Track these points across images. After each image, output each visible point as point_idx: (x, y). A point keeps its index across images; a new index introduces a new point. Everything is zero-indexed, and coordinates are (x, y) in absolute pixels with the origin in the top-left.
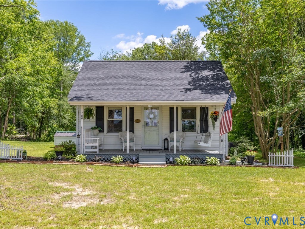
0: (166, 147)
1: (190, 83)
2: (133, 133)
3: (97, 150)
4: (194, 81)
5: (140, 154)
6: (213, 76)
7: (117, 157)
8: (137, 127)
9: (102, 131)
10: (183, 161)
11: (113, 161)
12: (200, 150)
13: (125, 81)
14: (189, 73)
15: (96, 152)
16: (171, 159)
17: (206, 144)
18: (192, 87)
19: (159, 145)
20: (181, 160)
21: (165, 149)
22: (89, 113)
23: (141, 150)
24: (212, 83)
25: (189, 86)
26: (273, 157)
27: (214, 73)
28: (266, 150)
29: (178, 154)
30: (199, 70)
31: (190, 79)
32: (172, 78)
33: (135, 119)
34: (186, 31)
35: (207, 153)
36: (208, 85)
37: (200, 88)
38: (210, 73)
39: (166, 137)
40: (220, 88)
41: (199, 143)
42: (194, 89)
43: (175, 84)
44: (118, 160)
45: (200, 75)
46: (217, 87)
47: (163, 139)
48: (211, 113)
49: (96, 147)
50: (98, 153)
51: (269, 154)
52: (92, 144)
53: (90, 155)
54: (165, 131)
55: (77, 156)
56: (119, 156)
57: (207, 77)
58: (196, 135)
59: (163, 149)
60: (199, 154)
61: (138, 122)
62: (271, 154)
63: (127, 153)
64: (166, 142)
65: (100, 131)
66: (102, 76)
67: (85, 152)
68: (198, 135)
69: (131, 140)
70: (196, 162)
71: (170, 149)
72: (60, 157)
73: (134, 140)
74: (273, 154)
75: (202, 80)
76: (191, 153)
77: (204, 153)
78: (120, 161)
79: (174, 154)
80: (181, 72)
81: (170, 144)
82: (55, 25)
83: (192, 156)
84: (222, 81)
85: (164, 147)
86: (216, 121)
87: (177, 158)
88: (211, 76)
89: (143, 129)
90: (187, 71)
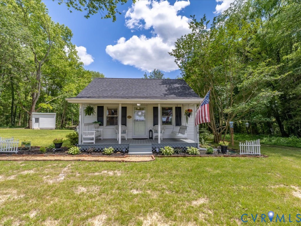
0: (151, 137)
1: (166, 91)
2: (126, 126)
3: (94, 141)
4: (169, 89)
5: (130, 145)
6: (181, 87)
7: (109, 148)
8: (129, 121)
9: (101, 124)
10: (168, 152)
11: (105, 153)
12: (176, 138)
13: (121, 89)
14: (165, 85)
15: (93, 143)
16: (157, 150)
17: (183, 135)
18: (169, 93)
19: (145, 134)
20: (166, 151)
21: (150, 138)
22: (90, 110)
23: (131, 139)
24: (181, 91)
25: (166, 93)
26: (246, 146)
27: (181, 86)
28: (217, 137)
29: (162, 144)
30: (171, 84)
31: (166, 89)
32: (154, 88)
33: (128, 115)
34: (158, 70)
35: (186, 143)
36: (179, 92)
37: (174, 93)
38: (179, 86)
39: (151, 129)
40: (188, 94)
41: (177, 134)
42: (170, 94)
43: (156, 91)
44: (109, 152)
45: (173, 86)
46: (186, 93)
47: (148, 131)
48: (186, 111)
49: (92, 139)
50: (94, 143)
51: (240, 144)
52: (89, 136)
53: (87, 145)
54: (150, 125)
55: (71, 148)
56: (111, 148)
57: (177, 88)
58: (173, 127)
59: (149, 138)
60: (179, 144)
61: (129, 118)
62: (241, 144)
63: (119, 143)
64: (151, 133)
65: (100, 125)
66: (105, 86)
67: (83, 143)
68: (175, 127)
69: (124, 132)
70: (179, 152)
71: (154, 138)
72: (54, 149)
73: (126, 131)
74: (243, 144)
75: (175, 89)
76: (173, 143)
77: (183, 143)
78: (110, 152)
79: (159, 144)
80: (159, 85)
81: (155, 135)
82: (94, 73)
83: (173, 145)
84: (188, 90)
85: (149, 136)
86: (189, 117)
87: (162, 149)
88: (180, 87)
89: (133, 123)
90: (164, 84)
